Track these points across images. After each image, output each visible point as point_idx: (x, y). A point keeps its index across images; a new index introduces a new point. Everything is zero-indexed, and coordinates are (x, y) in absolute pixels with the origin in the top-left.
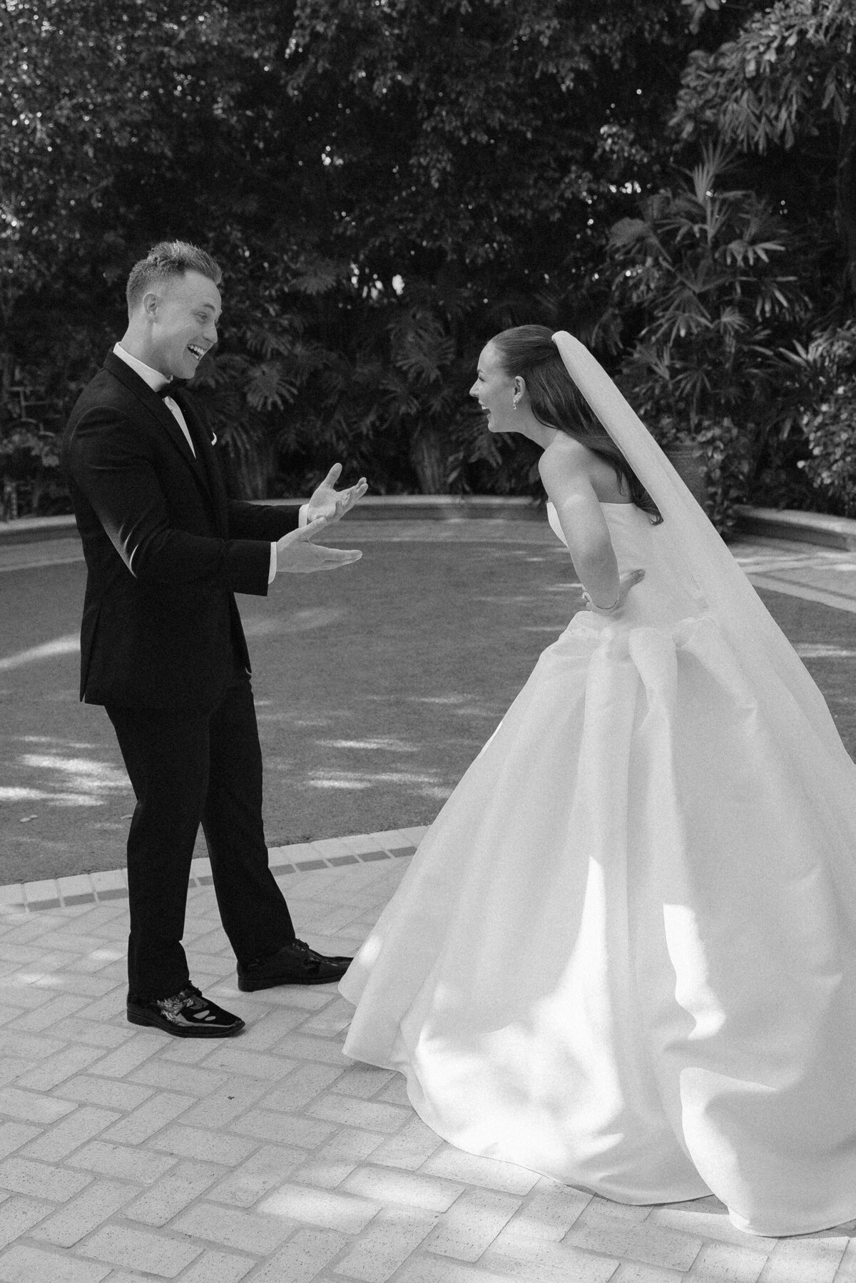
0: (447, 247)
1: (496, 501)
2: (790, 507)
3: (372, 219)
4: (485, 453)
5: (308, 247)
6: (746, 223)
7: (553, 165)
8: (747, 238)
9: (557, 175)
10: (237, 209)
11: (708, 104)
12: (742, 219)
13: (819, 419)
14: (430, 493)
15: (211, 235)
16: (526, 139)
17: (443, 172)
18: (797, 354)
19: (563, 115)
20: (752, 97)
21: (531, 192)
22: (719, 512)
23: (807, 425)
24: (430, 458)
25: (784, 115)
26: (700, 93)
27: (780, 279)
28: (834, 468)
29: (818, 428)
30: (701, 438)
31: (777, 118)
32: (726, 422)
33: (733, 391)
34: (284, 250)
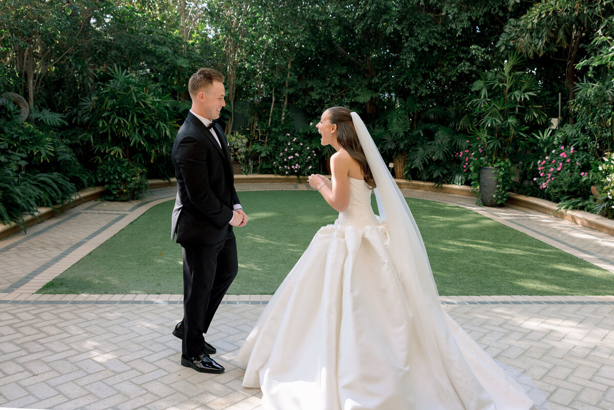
0: (411, 88)
1: (421, 183)
2: (531, 196)
3: (385, 76)
4: (417, 165)
5: (363, 86)
6: (523, 84)
7: (455, 59)
8: (523, 90)
9: (456, 63)
10: (339, 71)
11: (512, 39)
12: (521, 82)
13: (544, 162)
14: (398, 178)
15: (328, 79)
16: (444, 50)
17: (412, 62)
18: (539, 136)
19: (460, 40)
20: (529, 36)
21: (445, 69)
22: (500, 195)
23: (540, 164)
24: (399, 165)
25: (540, 43)
26: (509, 35)
27: (535, 106)
28: (547, 182)
29: (544, 165)
30: (495, 166)
31: (538, 44)
32: (507, 160)
33: (510, 149)
34: (353, 86)
